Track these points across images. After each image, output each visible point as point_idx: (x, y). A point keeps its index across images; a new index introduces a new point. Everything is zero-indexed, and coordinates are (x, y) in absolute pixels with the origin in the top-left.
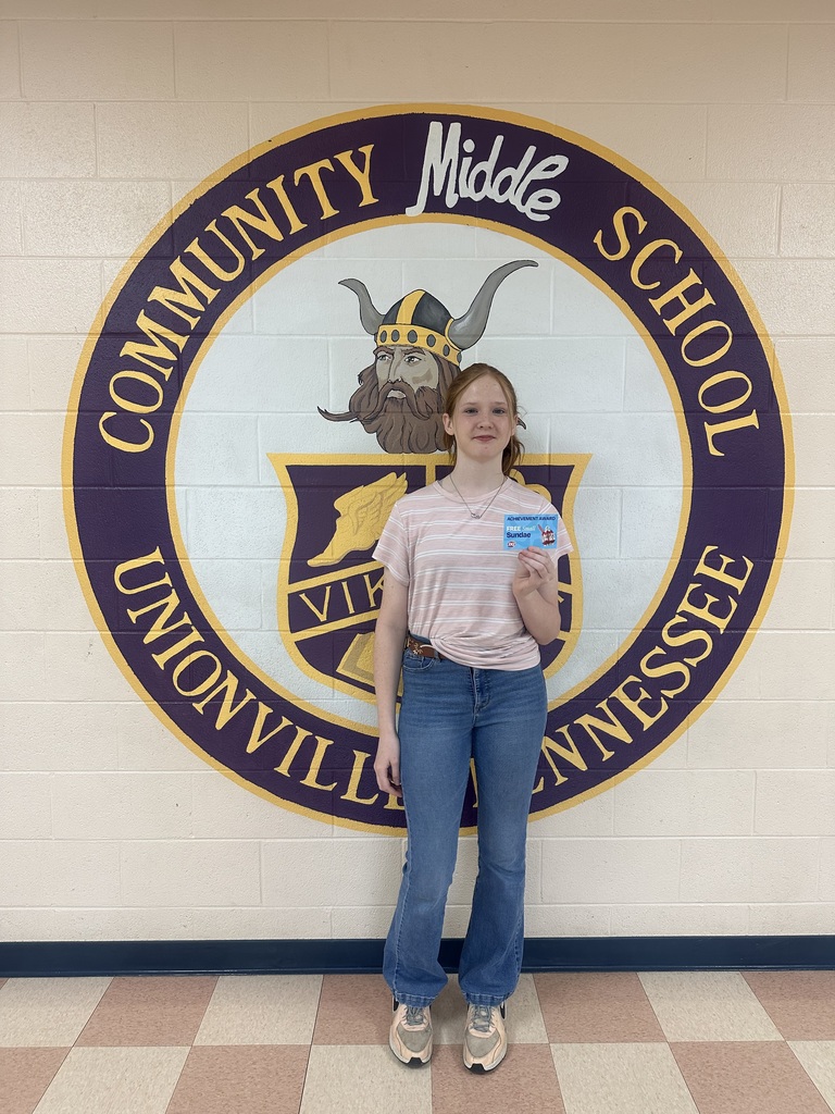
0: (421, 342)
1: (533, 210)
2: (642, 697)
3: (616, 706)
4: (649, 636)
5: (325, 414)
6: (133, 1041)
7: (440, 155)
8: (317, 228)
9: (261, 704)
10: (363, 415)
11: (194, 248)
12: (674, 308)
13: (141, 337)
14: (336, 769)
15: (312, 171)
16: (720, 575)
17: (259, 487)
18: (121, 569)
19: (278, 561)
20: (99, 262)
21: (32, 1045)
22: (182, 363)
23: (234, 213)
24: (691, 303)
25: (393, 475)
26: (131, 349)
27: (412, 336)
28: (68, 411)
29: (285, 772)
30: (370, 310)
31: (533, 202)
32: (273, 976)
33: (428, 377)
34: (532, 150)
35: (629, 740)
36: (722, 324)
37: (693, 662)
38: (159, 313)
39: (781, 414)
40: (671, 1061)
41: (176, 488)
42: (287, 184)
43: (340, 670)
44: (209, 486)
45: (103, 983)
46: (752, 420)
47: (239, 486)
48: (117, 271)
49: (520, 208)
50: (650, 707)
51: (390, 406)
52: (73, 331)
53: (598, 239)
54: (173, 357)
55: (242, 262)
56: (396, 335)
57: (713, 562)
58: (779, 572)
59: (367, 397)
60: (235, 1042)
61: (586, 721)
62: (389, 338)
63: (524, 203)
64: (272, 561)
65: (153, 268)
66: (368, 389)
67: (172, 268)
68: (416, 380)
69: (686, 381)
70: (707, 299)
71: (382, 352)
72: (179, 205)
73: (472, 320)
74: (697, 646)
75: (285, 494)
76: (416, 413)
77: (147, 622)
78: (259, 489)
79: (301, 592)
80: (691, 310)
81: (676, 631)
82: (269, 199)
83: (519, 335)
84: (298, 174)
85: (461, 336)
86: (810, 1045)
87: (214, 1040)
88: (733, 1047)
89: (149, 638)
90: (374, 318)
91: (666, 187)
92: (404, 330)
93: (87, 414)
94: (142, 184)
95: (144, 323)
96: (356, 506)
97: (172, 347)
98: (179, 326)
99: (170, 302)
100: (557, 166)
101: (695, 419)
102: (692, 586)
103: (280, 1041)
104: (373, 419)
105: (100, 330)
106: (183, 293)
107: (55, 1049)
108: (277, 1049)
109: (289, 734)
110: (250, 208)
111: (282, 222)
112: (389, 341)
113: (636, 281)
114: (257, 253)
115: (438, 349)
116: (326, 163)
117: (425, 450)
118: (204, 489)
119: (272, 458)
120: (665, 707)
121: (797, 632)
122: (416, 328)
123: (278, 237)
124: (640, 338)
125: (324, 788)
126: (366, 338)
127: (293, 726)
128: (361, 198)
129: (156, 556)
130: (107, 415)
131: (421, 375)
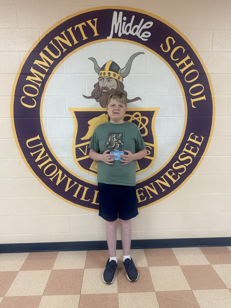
0: (112, 76)
1: (143, 38)
2: (173, 175)
3: (166, 177)
4: (175, 158)
5: (85, 96)
6: (36, 269)
7: (117, 21)
8: (82, 43)
9: (68, 178)
10: (95, 97)
11: (46, 49)
12: (183, 66)
13: (32, 75)
14: (90, 195)
15: (80, 26)
16: (195, 141)
17: (66, 117)
18: (28, 141)
19: (73, 139)
20: (19, 53)
21: (8, 271)
22: (44, 82)
23: (57, 38)
24: (187, 64)
25: (104, 114)
26: (29, 78)
27: (109, 74)
28: (12, 96)
29: (76, 197)
30: (97, 66)
31: (143, 35)
32: (73, 251)
33: (114, 86)
34: (143, 20)
35: (169, 186)
36: (196, 71)
37: (187, 165)
38: (37, 68)
39: (212, 96)
40: (181, 270)
41: (43, 118)
42: (73, 30)
43: (90, 169)
44: (52, 117)
45: (27, 254)
46: (204, 98)
47: (61, 117)
48: (24, 55)
49: (140, 37)
50: (175, 177)
51: (103, 94)
52: (12, 73)
53: (161, 46)
54: (41, 80)
55: (60, 53)
56: (104, 74)
57: (193, 137)
58: (211, 140)
59: (97, 91)
60: (64, 268)
61: (158, 181)
62: (103, 74)
63: (141, 35)
64: (71, 139)
65: (35, 54)
66: (97, 89)
67: (40, 54)
68: (110, 87)
69: (186, 87)
70: (192, 63)
71: (101, 79)
72: (42, 36)
73: (126, 69)
74: (188, 160)
75: (74, 120)
77: (36, 156)
78: (66, 118)
79: (79, 147)
80: (187, 66)
81: (182, 156)
82: (68, 34)
83: (139, 74)
84: (76, 27)
85: (123, 74)
86: (217, 266)
87: (58, 268)
88: (197, 266)
89: (37, 160)
90: (98, 69)
91: (181, 31)
92: (107, 72)
93: (17, 97)
94: (31, 29)
95: (33, 71)
96: (94, 123)
97: (41, 77)
98: (43, 71)
99: (40, 64)
100: (150, 25)
101: (188, 97)
102: (187, 144)
103: (76, 268)
104: (98, 98)
105: (20, 73)
106: (43, 62)
107: (14, 271)
108: (75, 270)
109: (77, 186)
110: (62, 37)
111: (72, 41)
112: (103, 75)
113: (172, 58)
114: (65, 50)
115: (116, 78)
116: (84, 24)
118: (51, 118)
119: (70, 109)
120: (179, 177)
121: (215, 156)
122: (110, 72)
123: (70, 45)
124: (173, 74)
125: (87, 200)
126: (96, 74)
127: (78, 184)
128: (94, 34)
129: (38, 137)
130: (23, 97)
131: (112, 85)
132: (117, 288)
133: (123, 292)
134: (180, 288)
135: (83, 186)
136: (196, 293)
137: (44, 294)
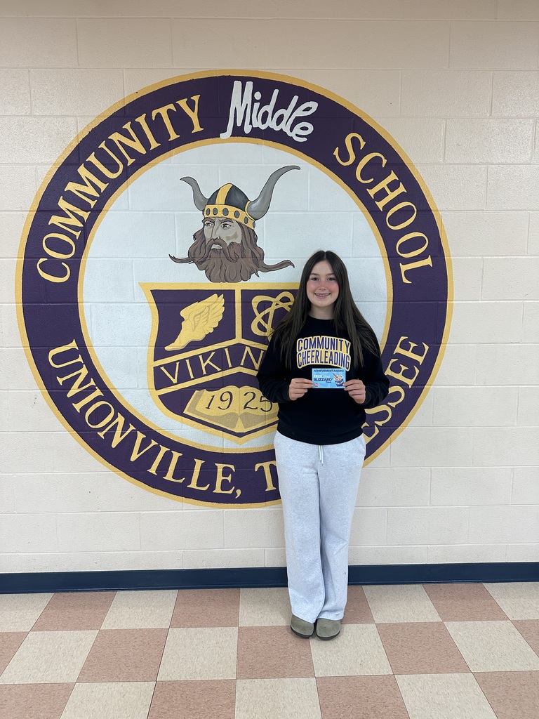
1: (297, 135)
2: (364, 426)
5: (174, 259)
6: (65, 628)
7: (240, 101)
8: (167, 146)
9: (138, 432)
10: (197, 260)
11: (92, 158)
12: (382, 194)
13: (61, 213)
14: (184, 469)
15: (163, 111)
16: (409, 354)
17: (134, 303)
19: (147, 347)
20: (35, 166)
21: (6, 631)
22: (87, 228)
23: (116, 137)
24: (392, 191)
25: (216, 295)
26: (55, 220)
27: (225, 212)
28: (18, 258)
29: (154, 472)
30: (200, 196)
31: (297, 129)
32: (148, 591)
33: (235, 236)
34: (296, 98)
36: (410, 204)
38: (71, 198)
39: (446, 258)
40: (376, 634)
41: (84, 304)
42: (148, 120)
43: (186, 412)
44: (104, 303)
45: (45, 598)
46: (428, 262)
47: (122, 303)
48: (46, 172)
49: (289, 134)
50: (368, 431)
51: (213, 254)
52: (20, 209)
53: (336, 153)
54: (81, 225)
55: (121, 167)
56: (215, 211)
57: (405, 346)
58: (444, 352)
59: (198, 249)
60: (125, 627)
62: (211, 213)
63: (291, 130)
64: (143, 348)
65: (67, 171)
66: (199, 243)
67: (79, 170)
68: (228, 238)
69: (389, 238)
70: (402, 189)
71: (207, 221)
72: (82, 132)
73: (262, 202)
75: (151, 307)
76: (229, 258)
77: (69, 384)
78: (134, 305)
79: (161, 366)
80: (392, 196)
82: (137, 128)
83: (289, 211)
84: (154, 113)
85: (255, 211)
86: (457, 624)
87: (113, 626)
88: (412, 625)
89: (70, 394)
90: (202, 201)
91: (376, 121)
92: (220, 208)
93: (29, 260)
94: (59, 119)
95: (63, 204)
96: (193, 314)
97: (80, 219)
98: (84, 206)
99: (79, 191)
100: (311, 108)
101: (394, 261)
102: (393, 360)
103: (152, 626)
104: (203, 262)
105: (36, 208)
106: (86, 186)
107: (19, 633)
108: (149, 631)
109: (156, 450)
110: (126, 134)
111: (145, 143)
112: (211, 215)
113: (359, 179)
114: (130, 161)
115: (241, 219)
116: (171, 106)
117: (235, 280)
118: (100, 304)
119: (142, 285)
120: (377, 431)
121: (455, 387)
122: (227, 207)
123: (143, 151)
124: (361, 213)
125: (177, 481)
126: (197, 213)
127: (158, 445)
128: (193, 128)
129: (73, 345)
130: (41, 260)
131: (231, 235)
132: (235, 670)
133: (248, 678)
134: (368, 670)
135: (171, 451)
136: (403, 681)
137: (79, 681)
